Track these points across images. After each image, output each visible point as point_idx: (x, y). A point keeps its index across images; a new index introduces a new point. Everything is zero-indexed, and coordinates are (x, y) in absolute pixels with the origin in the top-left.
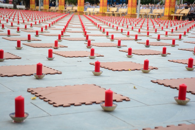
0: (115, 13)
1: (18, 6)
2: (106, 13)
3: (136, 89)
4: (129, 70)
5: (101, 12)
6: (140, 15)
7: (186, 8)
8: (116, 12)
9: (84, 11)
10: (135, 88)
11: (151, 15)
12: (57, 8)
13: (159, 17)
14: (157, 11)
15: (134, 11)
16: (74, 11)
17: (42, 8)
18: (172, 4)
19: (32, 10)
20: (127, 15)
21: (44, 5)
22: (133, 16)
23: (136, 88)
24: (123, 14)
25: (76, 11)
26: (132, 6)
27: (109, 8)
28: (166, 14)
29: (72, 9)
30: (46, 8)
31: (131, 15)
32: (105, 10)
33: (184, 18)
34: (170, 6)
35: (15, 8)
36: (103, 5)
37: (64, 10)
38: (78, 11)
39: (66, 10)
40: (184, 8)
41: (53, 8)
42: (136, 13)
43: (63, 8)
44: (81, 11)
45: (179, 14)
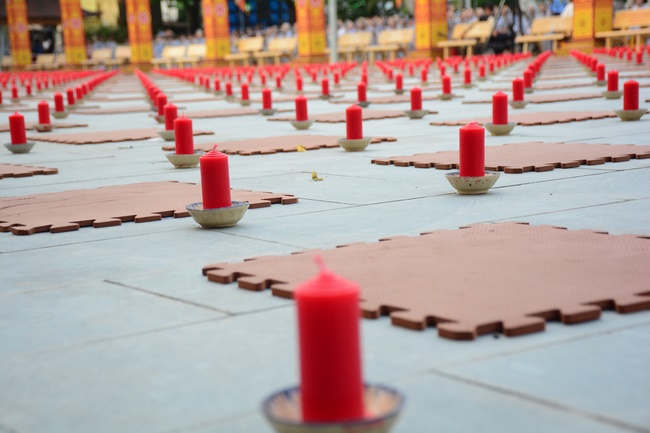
0: (257, 55)
2: (228, 57)
3: (321, 180)
4: (299, 149)
5: (212, 56)
6: (341, 55)
7: (483, 19)
8: (261, 51)
9: (154, 57)
10: (315, 178)
11: (377, 53)
12: (62, 59)
13: (401, 54)
14: (393, 37)
15: (318, 43)
16: (119, 61)
17: (7, 61)
18: (438, 10)
20: (298, 58)
21: (14, 53)
22: (316, 60)
23: (319, 177)
24: (286, 57)
25: (127, 63)
26: (311, 28)
27: (235, 41)
28: (423, 42)
29: (113, 57)
30: (22, 62)
31: (313, 56)
32: (223, 49)
33: (478, 50)
34: (431, 17)
36: (216, 35)
37: (84, 61)
38: (134, 59)
39: (93, 61)
40: (475, 20)
41: (45, 60)
42: (327, 51)
43: (79, 56)
44: (144, 58)
45: (463, 38)
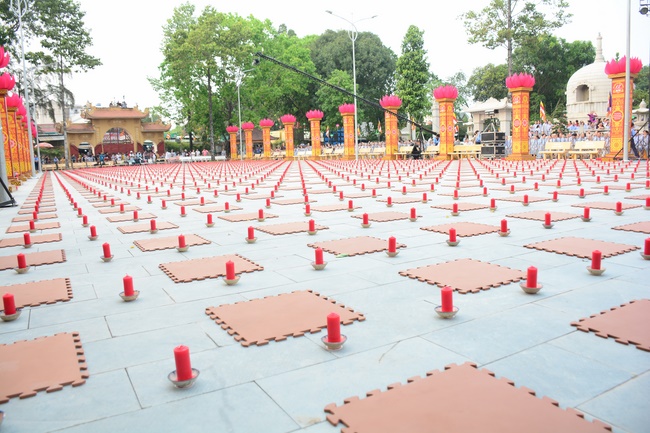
1: (217, 158)
17: (245, 156)
19: (233, 160)
21: (247, 153)
22: (351, 157)
24: (340, 156)
25: (284, 157)
29: (280, 155)
30: (250, 156)
35: (213, 159)
38: (287, 155)
44: (290, 155)
